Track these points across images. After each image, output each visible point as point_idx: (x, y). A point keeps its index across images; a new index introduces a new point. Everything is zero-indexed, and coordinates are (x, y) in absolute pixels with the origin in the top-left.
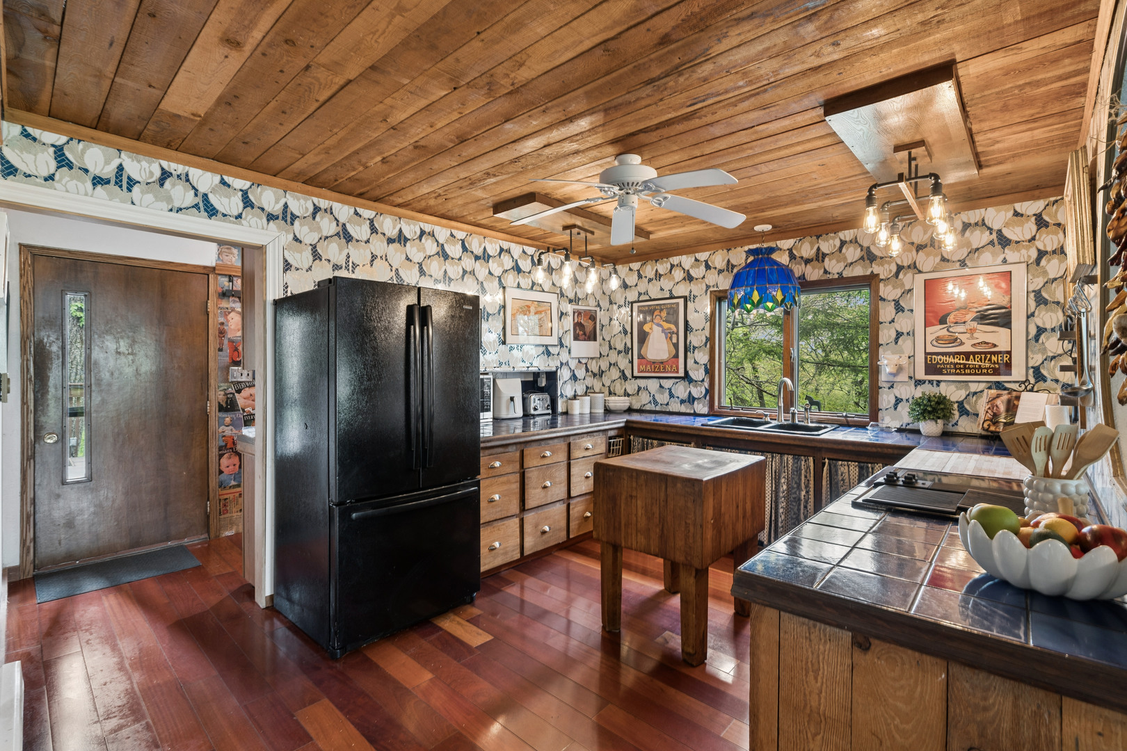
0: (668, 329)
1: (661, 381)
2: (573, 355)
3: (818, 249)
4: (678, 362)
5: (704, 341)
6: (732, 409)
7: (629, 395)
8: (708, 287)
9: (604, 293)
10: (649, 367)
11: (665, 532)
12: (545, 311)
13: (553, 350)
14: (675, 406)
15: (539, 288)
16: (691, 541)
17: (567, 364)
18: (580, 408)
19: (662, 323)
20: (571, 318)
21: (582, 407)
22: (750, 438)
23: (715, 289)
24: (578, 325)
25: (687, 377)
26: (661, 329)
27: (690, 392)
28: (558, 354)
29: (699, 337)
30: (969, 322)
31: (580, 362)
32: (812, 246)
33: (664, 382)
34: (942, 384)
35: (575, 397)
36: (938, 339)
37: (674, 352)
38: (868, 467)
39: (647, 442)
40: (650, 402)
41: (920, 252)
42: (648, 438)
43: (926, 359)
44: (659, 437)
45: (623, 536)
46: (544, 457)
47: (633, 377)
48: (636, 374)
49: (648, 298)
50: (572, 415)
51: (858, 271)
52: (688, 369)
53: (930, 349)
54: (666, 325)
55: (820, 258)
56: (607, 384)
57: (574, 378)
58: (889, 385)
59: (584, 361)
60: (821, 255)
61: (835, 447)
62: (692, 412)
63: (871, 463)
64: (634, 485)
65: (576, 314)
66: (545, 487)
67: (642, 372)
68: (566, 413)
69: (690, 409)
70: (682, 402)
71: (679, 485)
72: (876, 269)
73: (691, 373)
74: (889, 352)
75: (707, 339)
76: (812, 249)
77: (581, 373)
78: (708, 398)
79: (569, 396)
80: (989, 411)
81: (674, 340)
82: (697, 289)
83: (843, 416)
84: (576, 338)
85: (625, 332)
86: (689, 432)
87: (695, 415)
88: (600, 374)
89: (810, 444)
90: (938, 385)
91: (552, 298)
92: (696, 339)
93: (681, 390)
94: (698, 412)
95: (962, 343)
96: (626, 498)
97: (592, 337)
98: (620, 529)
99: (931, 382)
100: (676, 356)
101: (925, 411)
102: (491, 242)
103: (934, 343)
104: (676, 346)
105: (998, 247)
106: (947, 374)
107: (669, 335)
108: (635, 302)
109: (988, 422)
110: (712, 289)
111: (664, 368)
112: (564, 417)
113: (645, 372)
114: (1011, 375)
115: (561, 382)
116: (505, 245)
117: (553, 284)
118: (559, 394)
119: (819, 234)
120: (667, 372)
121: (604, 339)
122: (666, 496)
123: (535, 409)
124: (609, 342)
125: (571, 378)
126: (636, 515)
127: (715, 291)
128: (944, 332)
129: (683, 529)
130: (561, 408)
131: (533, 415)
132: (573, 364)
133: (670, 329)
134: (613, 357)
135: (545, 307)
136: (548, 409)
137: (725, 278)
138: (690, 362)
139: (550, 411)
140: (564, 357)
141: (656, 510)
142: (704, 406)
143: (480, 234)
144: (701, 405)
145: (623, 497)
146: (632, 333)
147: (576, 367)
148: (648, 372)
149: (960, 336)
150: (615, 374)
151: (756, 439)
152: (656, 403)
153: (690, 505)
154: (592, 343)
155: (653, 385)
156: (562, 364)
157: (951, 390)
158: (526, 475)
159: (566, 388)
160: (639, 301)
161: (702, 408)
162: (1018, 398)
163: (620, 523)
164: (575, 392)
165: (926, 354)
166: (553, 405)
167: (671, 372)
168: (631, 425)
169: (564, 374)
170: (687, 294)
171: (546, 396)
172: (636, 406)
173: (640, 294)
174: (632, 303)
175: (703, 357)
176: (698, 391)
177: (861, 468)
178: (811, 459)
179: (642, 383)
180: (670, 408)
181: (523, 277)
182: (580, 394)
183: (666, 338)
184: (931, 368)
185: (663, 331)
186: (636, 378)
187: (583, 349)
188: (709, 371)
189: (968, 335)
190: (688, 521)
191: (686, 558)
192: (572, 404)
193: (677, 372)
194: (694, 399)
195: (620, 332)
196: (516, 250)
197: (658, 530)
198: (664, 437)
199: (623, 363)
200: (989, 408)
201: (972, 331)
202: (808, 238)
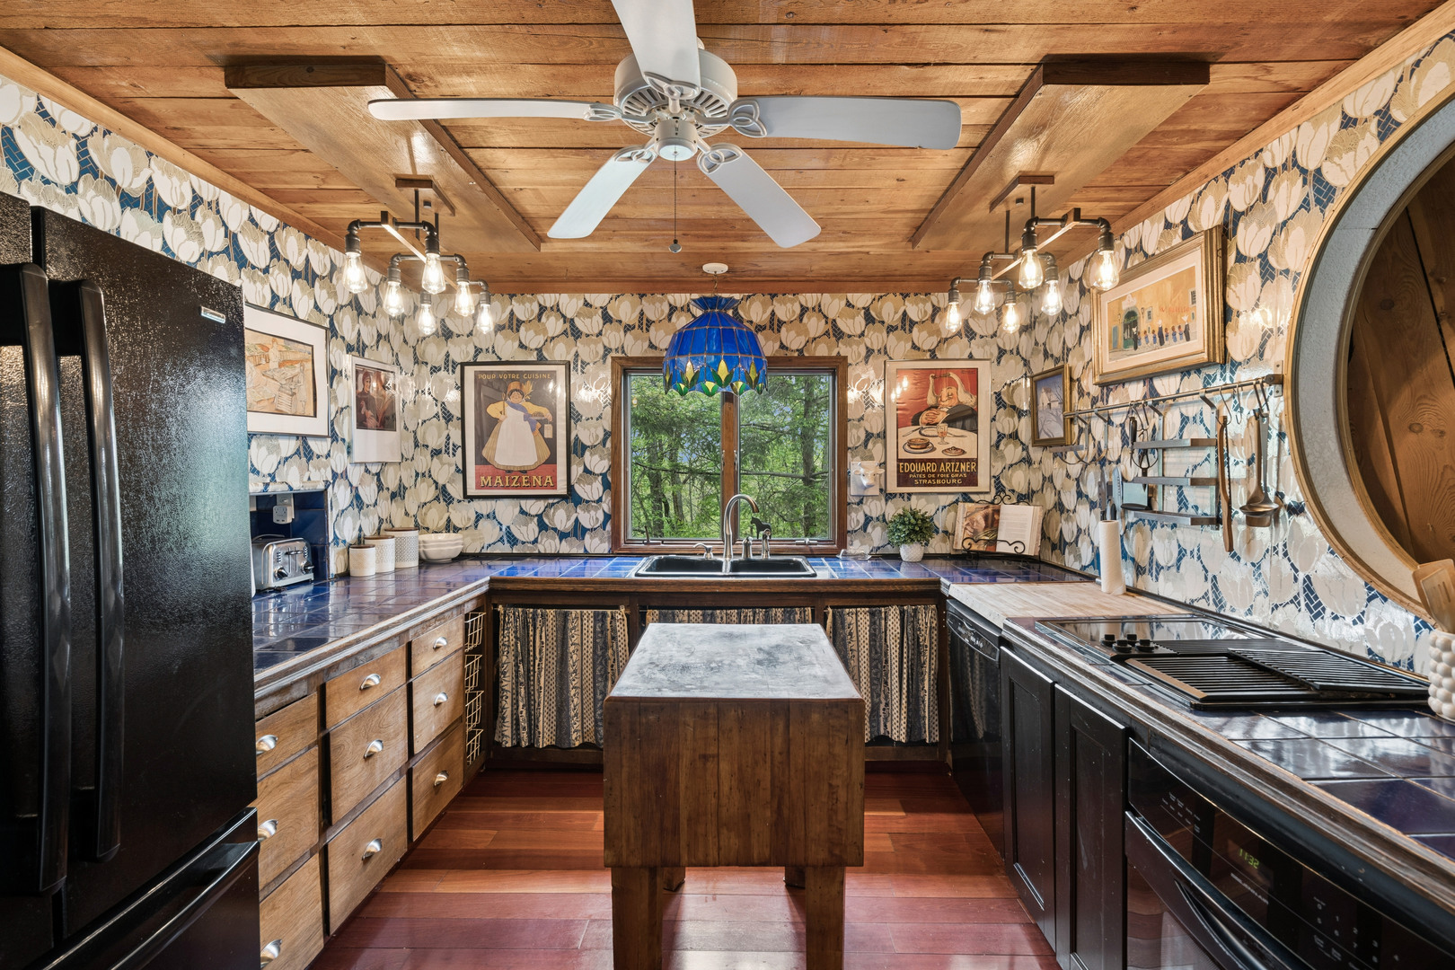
0: (535, 415)
1: (523, 502)
2: (357, 457)
3: (773, 314)
4: (555, 471)
5: (601, 436)
6: (648, 543)
7: (456, 530)
8: (607, 350)
9: (405, 341)
10: (498, 480)
11: (786, 812)
12: (301, 362)
13: (318, 447)
14: (549, 544)
15: (287, 311)
16: (841, 817)
17: (345, 475)
18: (376, 563)
19: (524, 403)
20: (351, 384)
21: (380, 561)
22: (723, 589)
23: (620, 355)
24: (363, 399)
25: (571, 497)
26: (521, 414)
27: (577, 520)
28: (328, 455)
29: (593, 430)
30: (940, 424)
31: (367, 471)
32: (765, 306)
33: (527, 505)
34: (913, 497)
35: (360, 543)
36: (910, 443)
37: (547, 453)
38: (880, 612)
39: (535, 614)
40: (501, 540)
41: (891, 334)
42: (536, 607)
43: (898, 466)
44: (559, 602)
45: (683, 843)
46: (367, 688)
47: (466, 496)
48: (472, 491)
49: (495, 359)
50: (361, 579)
51: (822, 350)
52: (573, 482)
53: (904, 455)
54: (532, 408)
55: (776, 327)
56: (413, 511)
57: (357, 501)
58: (857, 500)
59: (374, 469)
60: (776, 322)
61: (844, 589)
62: (582, 551)
63: (884, 606)
64: (712, 732)
65: (361, 376)
66: (370, 756)
67: (483, 488)
68: (346, 576)
69: (578, 547)
70: (563, 536)
71: (815, 717)
72: (843, 349)
73: (578, 489)
74: (858, 458)
75: (607, 435)
76: (764, 312)
77: (368, 492)
78: (609, 527)
79: (349, 540)
80: (968, 528)
81: (548, 434)
82: (586, 350)
83: (804, 544)
84: (362, 424)
85: (448, 417)
86: (618, 588)
87: (587, 556)
88: (398, 494)
89: (810, 590)
90: (909, 499)
91: (316, 337)
92: (588, 433)
93: (561, 518)
94: (591, 551)
95: (933, 449)
96: (692, 763)
97: (386, 422)
98: (676, 831)
99: (901, 495)
100: (552, 460)
101: (913, 531)
102: (166, 171)
103: (907, 448)
104: (551, 443)
105: (965, 340)
106: (919, 485)
107: (539, 425)
108: (469, 364)
109: (969, 541)
110: (614, 354)
111: (529, 481)
112: (341, 583)
113: (491, 488)
114: (977, 485)
115: (335, 512)
116: (208, 192)
117: (316, 307)
118: (331, 538)
119: (774, 293)
120: (535, 488)
121: (406, 428)
122: (788, 741)
123: (281, 575)
124: (415, 432)
125: (351, 504)
126: (717, 795)
127: (620, 358)
128: (916, 435)
129: (824, 799)
130: (335, 565)
131: (278, 590)
132: (355, 475)
133: (540, 414)
134: (423, 461)
135: (299, 353)
136: (307, 571)
137: (636, 339)
138: (577, 470)
139: (310, 576)
140: (339, 461)
141: (765, 774)
142: (602, 541)
143: (137, 140)
144: (597, 540)
145: (685, 762)
146: (462, 419)
147: (361, 482)
148: (497, 487)
149: (931, 440)
150: (426, 492)
151: (733, 589)
152: (513, 540)
153: (839, 749)
154: (387, 435)
155: (507, 512)
156: (335, 475)
157: (925, 503)
158: (334, 742)
159: (342, 526)
160: (475, 363)
161: (597, 544)
162: (997, 512)
163: (676, 818)
164: (360, 530)
165: (899, 460)
166: (317, 559)
167: (541, 487)
168: (500, 586)
169: (339, 497)
170: (570, 358)
171: (299, 545)
172: (473, 548)
173: (478, 351)
174: (463, 365)
175: (599, 464)
176: (589, 518)
177: (872, 614)
178: (809, 610)
179: (484, 507)
180: (541, 548)
181: (253, 279)
182: (368, 535)
183: (533, 430)
184: (903, 479)
185: (527, 418)
186: (472, 498)
187: (371, 445)
188: (611, 484)
189: (939, 439)
190: (835, 782)
191: (831, 852)
192: (360, 556)
193: (554, 487)
194: (584, 530)
195: (437, 416)
196: (236, 212)
197: (768, 813)
198: (568, 601)
199: (444, 471)
200: (968, 524)
201: (943, 435)
202: (759, 296)
